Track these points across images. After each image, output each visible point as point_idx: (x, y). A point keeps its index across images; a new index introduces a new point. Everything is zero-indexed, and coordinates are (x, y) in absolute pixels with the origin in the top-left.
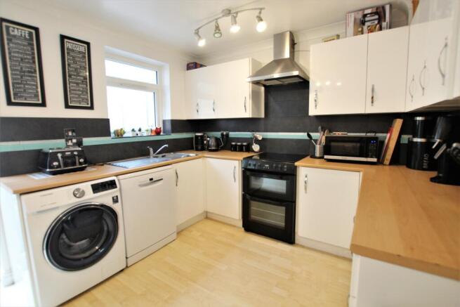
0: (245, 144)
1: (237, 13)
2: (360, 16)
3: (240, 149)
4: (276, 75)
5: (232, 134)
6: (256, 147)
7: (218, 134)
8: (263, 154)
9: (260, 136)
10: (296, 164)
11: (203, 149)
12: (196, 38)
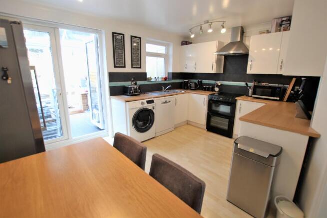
0: (211, 87)
1: (212, 23)
2: (279, 21)
3: (208, 90)
4: (231, 52)
5: (204, 81)
6: (217, 89)
7: (196, 81)
8: (220, 93)
9: (219, 83)
10: (236, 98)
11: (187, 89)
12: (190, 33)
